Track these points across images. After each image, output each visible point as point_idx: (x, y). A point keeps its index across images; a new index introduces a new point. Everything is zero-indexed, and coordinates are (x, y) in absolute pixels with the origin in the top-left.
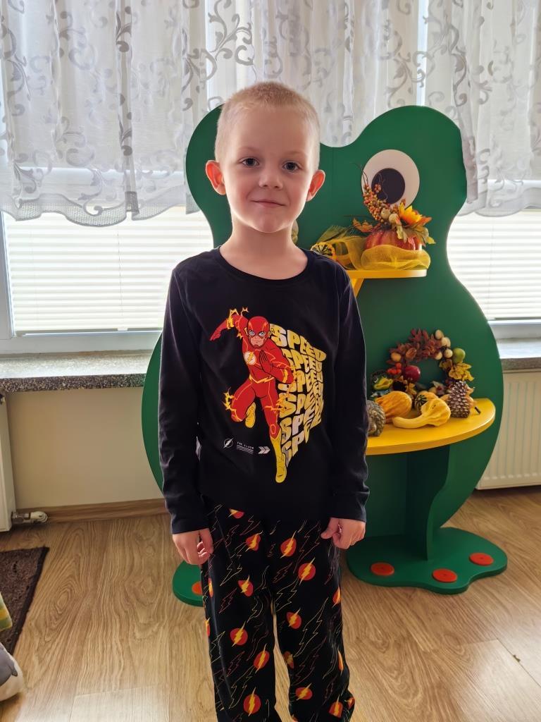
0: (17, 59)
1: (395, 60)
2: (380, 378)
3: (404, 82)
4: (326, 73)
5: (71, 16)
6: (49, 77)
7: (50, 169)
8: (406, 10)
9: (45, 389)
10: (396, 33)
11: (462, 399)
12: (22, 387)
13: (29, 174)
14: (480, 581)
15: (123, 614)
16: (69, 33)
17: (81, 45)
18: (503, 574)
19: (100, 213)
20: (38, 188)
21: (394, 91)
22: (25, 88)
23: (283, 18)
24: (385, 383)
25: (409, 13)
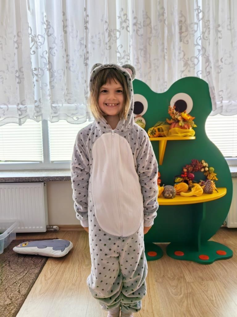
0: (52, 71)
1: (183, 61)
2: (177, 178)
3: (187, 68)
4: (158, 67)
5: (70, 56)
6: (63, 76)
7: (62, 105)
8: (187, 43)
9: (59, 180)
10: (183, 51)
11: (209, 186)
12: (51, 179)
13: (55, 107)
14: (219, 261)
15: (80, 261)
16: (69, 61)
17: (73, 65)
18: (230, 259)
19: (78, 119)
20: (58, 112)
21: (183, 72)
22: (55, 79)
23: (141, 50)
24: (179, 180)
25: (188, 44)
